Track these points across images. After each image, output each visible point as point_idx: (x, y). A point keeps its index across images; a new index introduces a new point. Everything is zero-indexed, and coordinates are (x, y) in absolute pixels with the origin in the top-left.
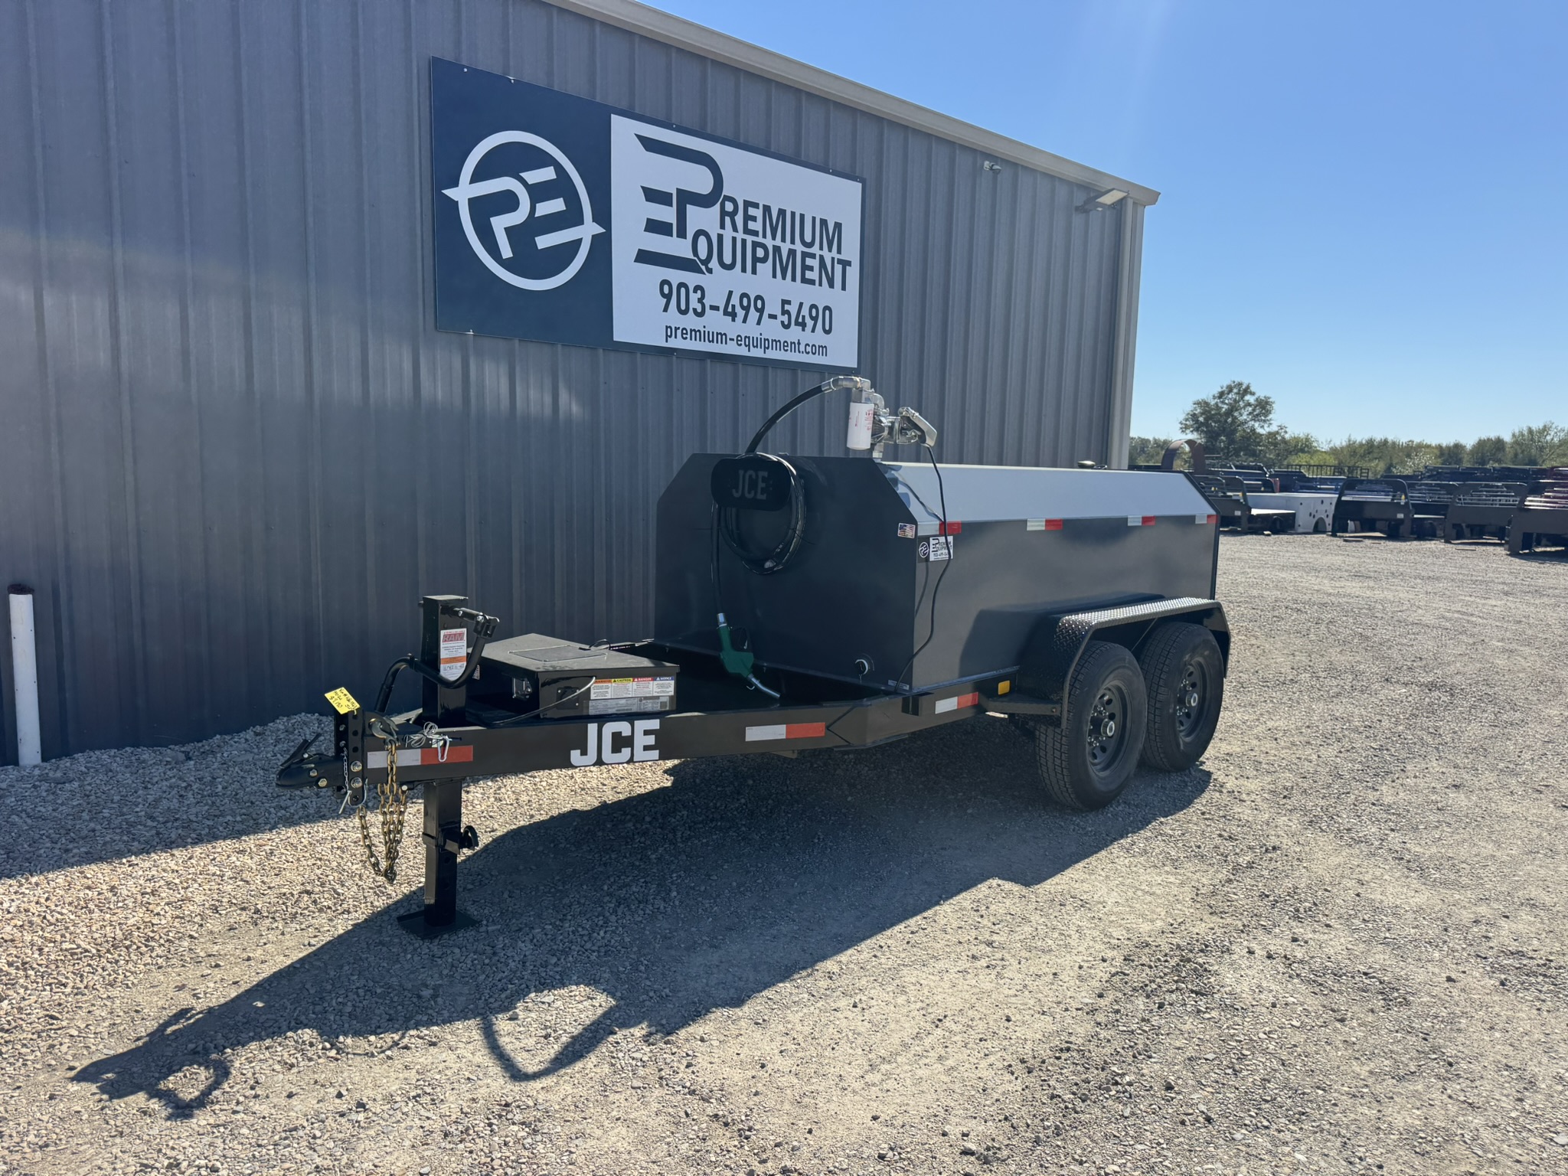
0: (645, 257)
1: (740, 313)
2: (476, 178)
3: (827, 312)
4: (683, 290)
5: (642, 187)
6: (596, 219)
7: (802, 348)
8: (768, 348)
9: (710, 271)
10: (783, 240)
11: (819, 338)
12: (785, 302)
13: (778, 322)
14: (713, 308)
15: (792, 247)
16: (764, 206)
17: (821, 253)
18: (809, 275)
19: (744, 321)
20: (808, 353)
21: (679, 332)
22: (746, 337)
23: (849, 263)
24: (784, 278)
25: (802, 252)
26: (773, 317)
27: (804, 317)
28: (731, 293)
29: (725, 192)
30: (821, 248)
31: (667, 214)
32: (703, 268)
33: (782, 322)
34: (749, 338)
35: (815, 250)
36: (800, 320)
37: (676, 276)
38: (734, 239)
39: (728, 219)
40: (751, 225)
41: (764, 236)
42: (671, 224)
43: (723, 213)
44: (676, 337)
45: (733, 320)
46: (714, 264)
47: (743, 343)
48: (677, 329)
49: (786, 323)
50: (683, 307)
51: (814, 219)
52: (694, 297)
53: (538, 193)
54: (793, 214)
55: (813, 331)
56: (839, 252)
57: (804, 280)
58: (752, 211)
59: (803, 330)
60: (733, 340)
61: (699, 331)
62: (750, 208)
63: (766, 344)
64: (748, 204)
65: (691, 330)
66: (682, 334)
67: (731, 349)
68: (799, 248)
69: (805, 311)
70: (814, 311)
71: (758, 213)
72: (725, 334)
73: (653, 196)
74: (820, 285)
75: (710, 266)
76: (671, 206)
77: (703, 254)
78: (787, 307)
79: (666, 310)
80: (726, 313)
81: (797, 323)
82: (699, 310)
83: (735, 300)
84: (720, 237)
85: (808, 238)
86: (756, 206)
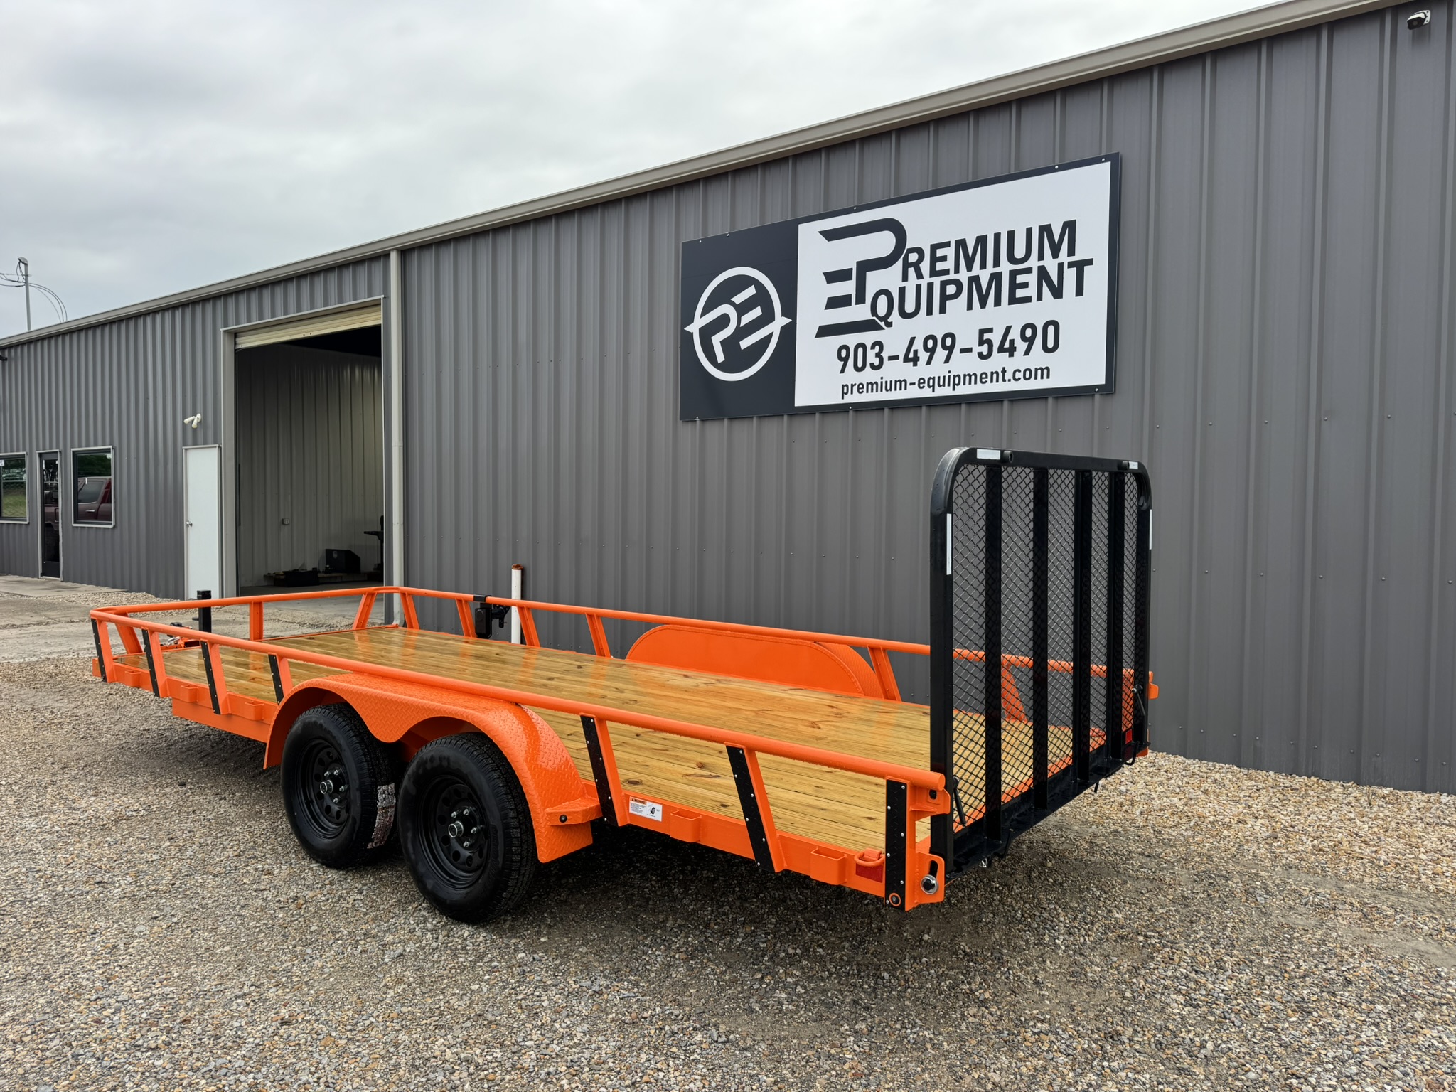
0: (824, 331)
1: (924, 356)
2: (704, 313)
3: (1051, 329)
4: (860, 350)
5: (825, 274)
7: (1009, 375)
8: (959, 384)
9: (889, 325)
10: (983, 266)
11: (1038, 357)
12: (982, 332)
13: (974, 354)
14: (891, 358)
15: (997, 270)
16: (956, 241)
17: (1041, 263)
18: (1020, 293)
19: (929, 362)
20: (1019, 379)
21: (855, 388)
22: (930, 378)
23: (1090, 262)
24: (983, 305)
25: (1010, 271)
26: (963, 351)
27: (1012, 342)
28: (913, 340)
29: (909, 246)
30: (1041, 257)
31: (849, 287)
32: (882, 324)
33: (981, 356)
34: (934, 378)
35: (1033, 262)
36: (1007, 345)
37: (851, 340)
38: (919, 287)
39: (911, 271)
40: (940, 266)
41: (957, 271)
42: (851, 295)
43: (906, 265)
44: (852, 393)
45: (915, 364)
46: (895, 317)
47: (926, 385)
48: (852, 386)
49: (985, 353)
50: (860, 364)
51: (1029, 231)
52: (871, 353)
53: (742, 309)
54: (997, 237)
55: (1027, 353)
56: (1071, 252)
57: (1013, 300)
58: (940, 253)
60: (914, 384)
61: (876, 383)
62: (938, 250)
63: (956, 380)
64: (934, 248)
65: (868, 384)
66: (859, 388)
67: (913, 393)
68: (1006, 267)
69: (1015, 334)
70: (1029, 333)
71: (950, 252)
72: (905, 380)
73: (832, 277)
74: (1040, 298)
75: (889, 320)
76: (851, 279)
77: (882, 313)
78: (986, 336)
79: (843, 371)
80: (906, 359)
81: (1001, 350)
82: (876, 364)
83: (918, 345)
84: (902, 291)
85: (1019, 252)
86: (947, 244)
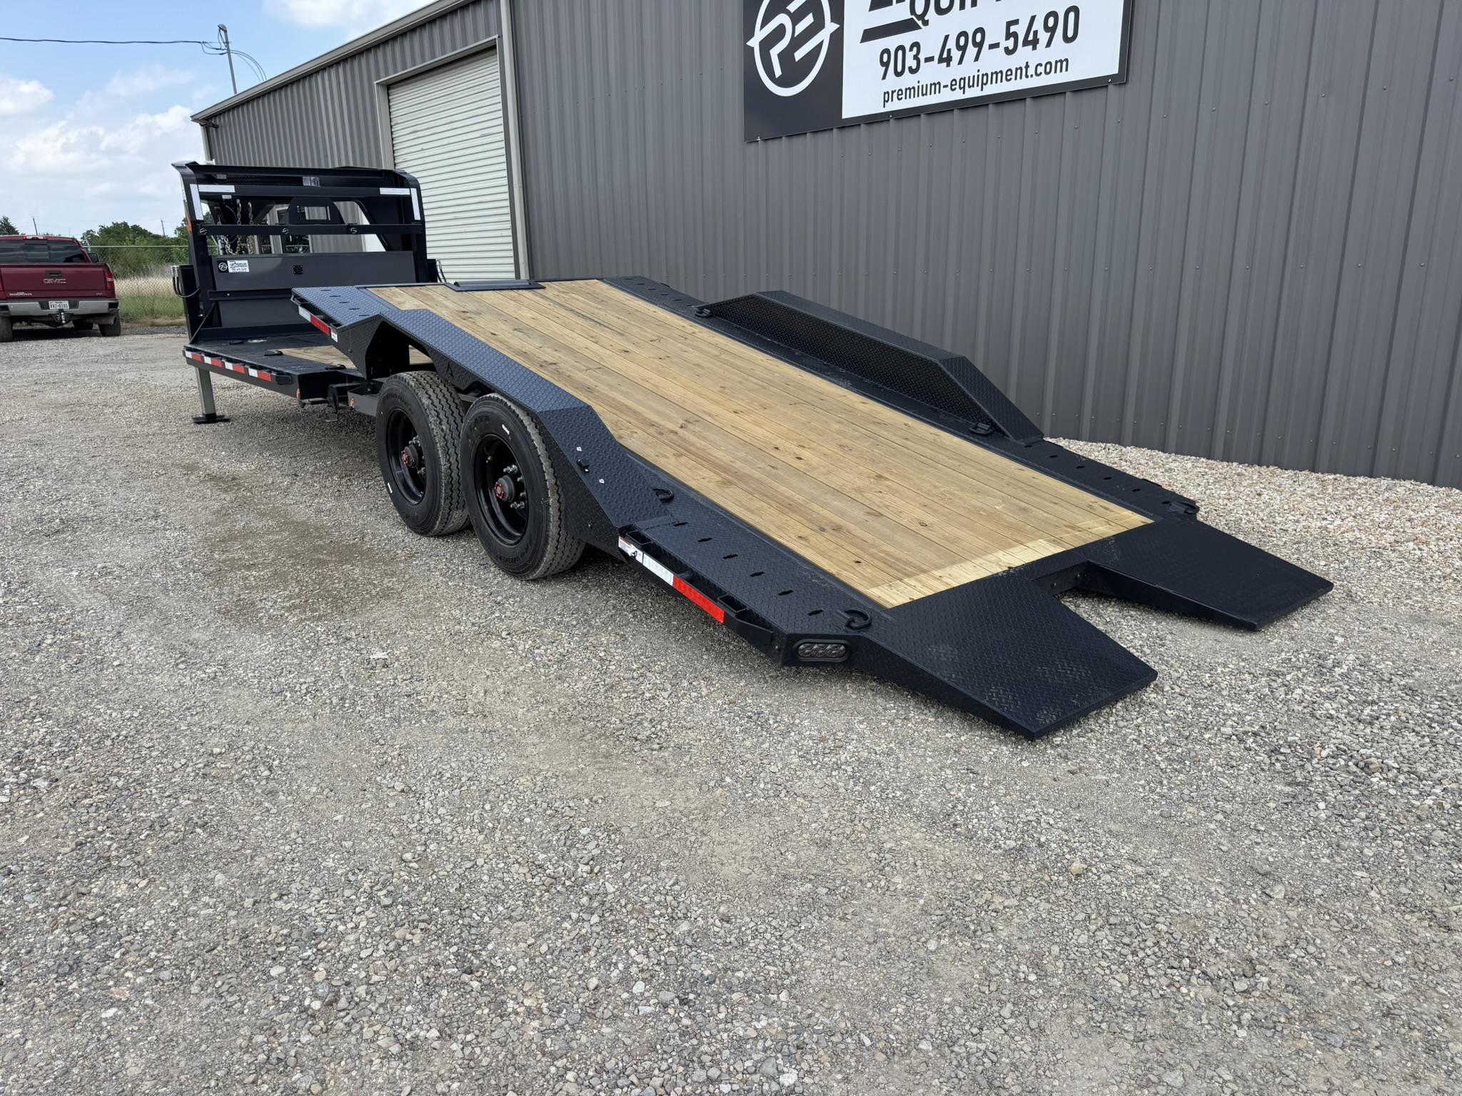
0: (869, 35)
1: (956, 54)
3: (1072, 15)
4: (900, 53)
6: (833, 20)
8: (986, 83)
9: (926, 23)
11: (1059, 49)
12: (1009, 24)
13: (1001, 50)
14: (927, 60)
19: (960, 62)
20: (1041, 74)
21: (895, 94)
22: (961, 79)
26: (992, 46)
27: (1036, 33)
28: (947, 37)
32: (920, 23)
33: (1009, 52)
34: (965, 79)
36: (1031, 38)
44: (892, 100)
45: (948, 65)
46: (932, 14)
47: (957, 87)
48: (893, 92)
49: (1011, 47)
50: (899, 69)
52: (910, 55)
53: (796, 17)
55: (1049, 45)
59: (1034, 48)
60: (947, 86)
61: (914, 88)
65: (906, 89)
66: (898, 95)
67: (946, 96)
69: (1038, 25)
70: (1051, 22)
72: (939, 83)
75: (926, 18)
77: (919, 10)
78: (1013, 29)
79: (884, 77)
80: (941, 60)
81: (1026, 43)
82: (914, 67)
83: (951, 44)
